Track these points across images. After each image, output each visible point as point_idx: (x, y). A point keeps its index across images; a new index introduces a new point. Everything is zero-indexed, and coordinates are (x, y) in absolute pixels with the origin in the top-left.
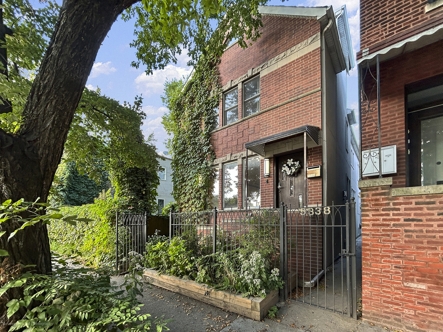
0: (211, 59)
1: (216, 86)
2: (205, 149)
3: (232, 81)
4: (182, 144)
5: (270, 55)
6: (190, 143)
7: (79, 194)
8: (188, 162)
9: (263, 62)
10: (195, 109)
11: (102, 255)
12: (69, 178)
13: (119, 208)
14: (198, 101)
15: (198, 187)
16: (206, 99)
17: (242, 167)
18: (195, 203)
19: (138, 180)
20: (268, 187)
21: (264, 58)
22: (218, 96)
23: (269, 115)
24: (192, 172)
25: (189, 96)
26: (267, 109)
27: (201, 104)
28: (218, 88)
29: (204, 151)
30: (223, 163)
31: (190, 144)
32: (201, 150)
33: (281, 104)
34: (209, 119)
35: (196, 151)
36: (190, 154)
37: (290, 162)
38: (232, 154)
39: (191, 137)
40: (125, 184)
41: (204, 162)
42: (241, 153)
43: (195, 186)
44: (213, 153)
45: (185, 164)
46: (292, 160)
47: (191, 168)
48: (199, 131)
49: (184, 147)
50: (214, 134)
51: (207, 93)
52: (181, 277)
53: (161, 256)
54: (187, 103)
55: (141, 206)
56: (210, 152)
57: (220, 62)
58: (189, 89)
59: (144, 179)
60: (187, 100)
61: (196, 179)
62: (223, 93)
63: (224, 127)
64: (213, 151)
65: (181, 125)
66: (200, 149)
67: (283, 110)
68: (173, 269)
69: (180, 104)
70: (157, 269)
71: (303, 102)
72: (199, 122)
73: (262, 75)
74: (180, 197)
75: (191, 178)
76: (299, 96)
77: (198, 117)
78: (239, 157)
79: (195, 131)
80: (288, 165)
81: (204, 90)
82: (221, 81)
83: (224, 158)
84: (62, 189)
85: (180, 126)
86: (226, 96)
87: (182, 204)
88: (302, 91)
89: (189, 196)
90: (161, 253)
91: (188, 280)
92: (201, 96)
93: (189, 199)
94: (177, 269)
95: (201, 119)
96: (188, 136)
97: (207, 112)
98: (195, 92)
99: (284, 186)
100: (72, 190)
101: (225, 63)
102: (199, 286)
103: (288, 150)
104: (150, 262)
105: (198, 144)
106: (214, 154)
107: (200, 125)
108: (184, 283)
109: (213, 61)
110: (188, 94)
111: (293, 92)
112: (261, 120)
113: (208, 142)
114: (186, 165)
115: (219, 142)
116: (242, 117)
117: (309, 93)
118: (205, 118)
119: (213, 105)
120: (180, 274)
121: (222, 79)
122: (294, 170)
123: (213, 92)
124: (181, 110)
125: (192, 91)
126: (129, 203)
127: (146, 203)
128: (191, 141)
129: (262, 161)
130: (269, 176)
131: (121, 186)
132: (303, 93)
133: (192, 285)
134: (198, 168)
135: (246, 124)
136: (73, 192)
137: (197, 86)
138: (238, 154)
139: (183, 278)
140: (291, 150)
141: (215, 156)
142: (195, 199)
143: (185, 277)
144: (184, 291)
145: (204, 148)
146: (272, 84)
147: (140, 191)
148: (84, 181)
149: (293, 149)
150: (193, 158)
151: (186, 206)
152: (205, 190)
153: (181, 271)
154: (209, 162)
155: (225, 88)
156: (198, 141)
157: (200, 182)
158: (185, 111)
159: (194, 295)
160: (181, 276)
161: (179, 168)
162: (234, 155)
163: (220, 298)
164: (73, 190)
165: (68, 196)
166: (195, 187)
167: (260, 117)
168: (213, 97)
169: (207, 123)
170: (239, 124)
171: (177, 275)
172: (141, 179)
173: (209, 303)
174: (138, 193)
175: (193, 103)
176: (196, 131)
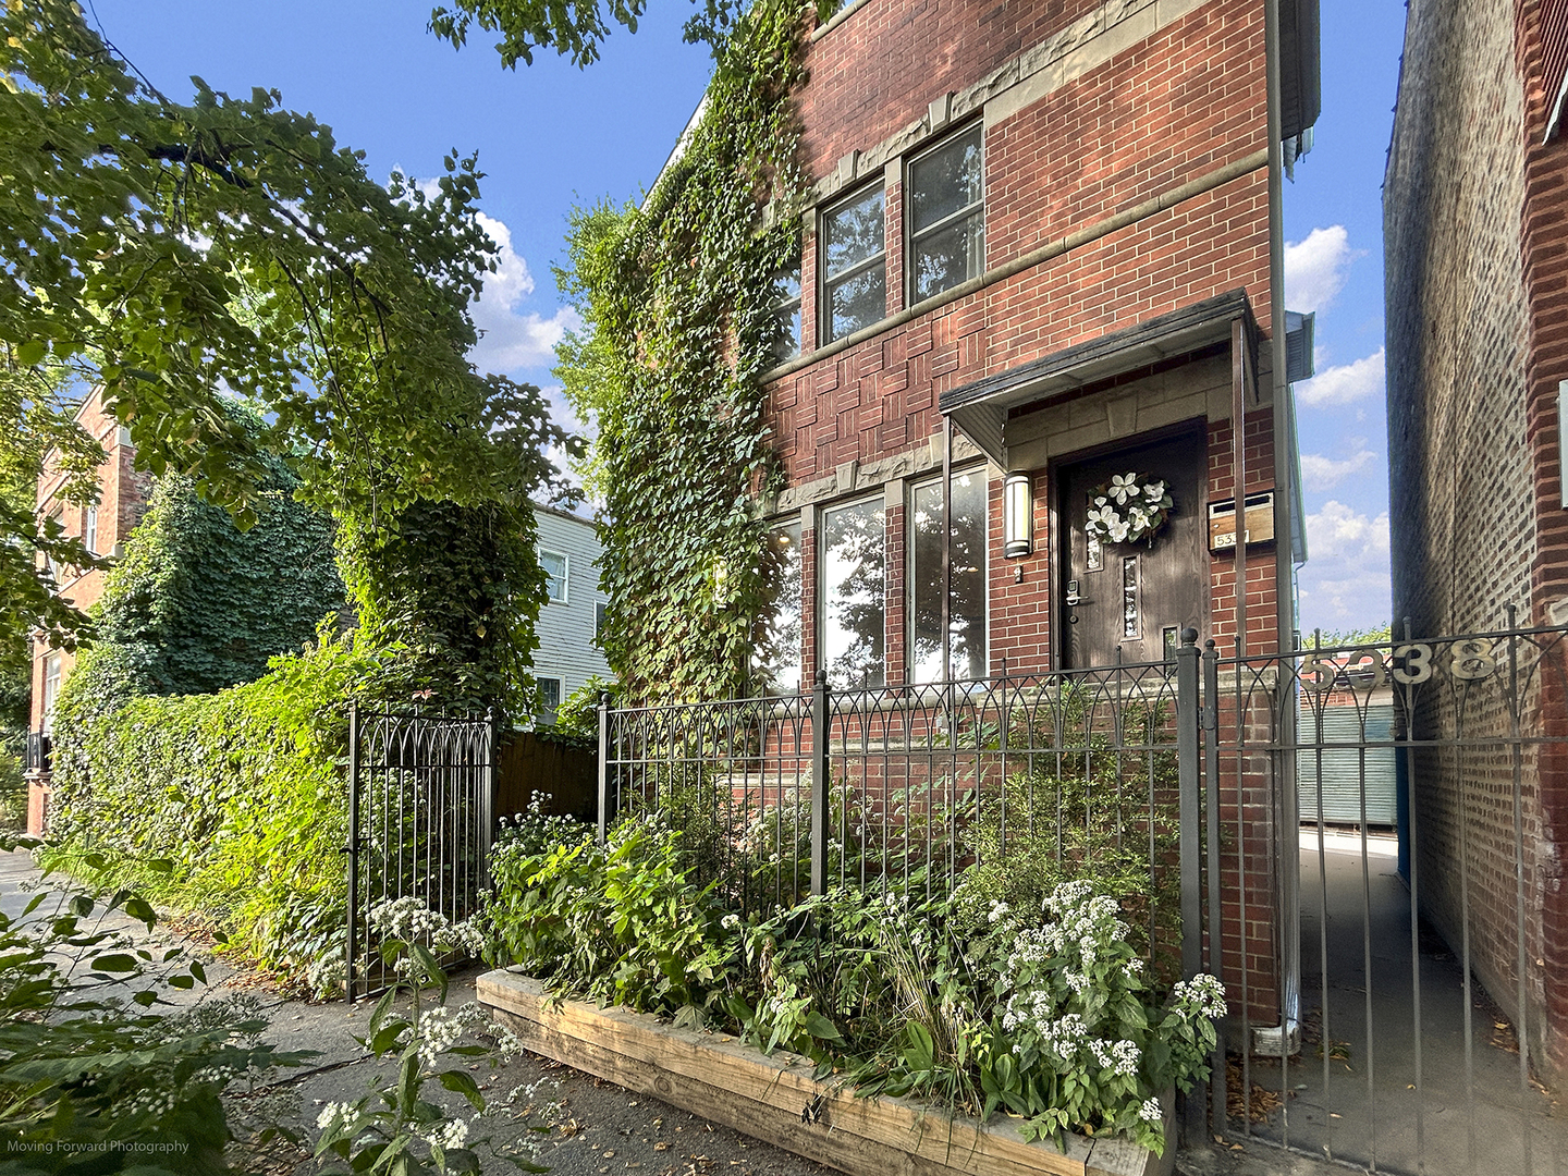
0: (769, 66)
1: (791, 177)
2: (742, 446)
3: (859, 153)
4: (645, 428)
5: (1026, 32)
6: (678, 421)
7: (215, 651)
8: (668, 507)
9: (999, 62)
10: (700, 282)
11: (288, 904)
12: (175, 585)
13: (371, 697)
14: (711, 246)
15: (711, 607)
16: (747, 236)
17: (904, 517)
18: (699, 679)
19: (456, 576)
20: (1022, 600)
21: (1001, 47)
22: (797, 221)
23: (1024, 287)
24: (685, 544)
25: (672, 226)
26: (1019, 260)
27: (723, 257)
28: (800, 187)
29: (739, 456)
30: (819, 506)
31: (676, 429)
32: (725, 451)
33: (1080, 234)
34: (758, 321)
35: (702, 459)
36: (675, 468)
37: (1124, 486)
38: (858, 464)
39: (682, 400)
40: (399, 595)
41: (739, 502)
42: (900, 458)
43: (698, 603)
44: (776, 465)
45: (656, 513)
46: (1131, 477)
47: (682, 529)
48: (712, 373)
49: (653, 443)
50: (780, 383)
51: (750, 211)
52: (668, 1016)
53: (564, 907)
54: (664, 258)
55: (470, 688)
56: (763, 460)
57: (807, 79)
58: (674, 200)
59: (481, 576)
60: (664, 244)
61: (706, 572)
62: (820, 207)
63: (823, 350)
64: (776, 457)
65: (636, 353)
66: (721, 450)
67: (1088, 260)
68: (625, 973)
69: (636, 267)
70: (544, 973)
71: (1182, 221)
72: (715, 334)
73: (989, 121)
74: (635, 652)
75: (681, 574)
76: (1166, 197)
77: (714, 312)
78: (891, 473)
79: (699, 374)
80: (1112, 502)
81: (738, 198)
82: (808, 161)
83: (823, 481)
84: (142, 629)
85: (634, 356)
86: (830, 218)
87: (642, 683)
88: (1178, 172)
89: (672, 647)
90: (561, 897)
91: (702, 1032)
92: (725, 226)
93: (671, 661)
94: (641, 976)
95: (721, 323)
96: (670, 393)
97: (750, 291)
98: (699, 211)
99: (1095, 595)
100: (185, 637)
101: (828, 84)
102: (768, 1067)
103: (1114, 434)
104: (512, 939)
105: (711, 426)
106: (780, 468)
107: (720, 349)
108: (683, 1047)
109: (778, 75)
110: (667, 222)
111: (1138, 180)
112: (991, 311)
113: (756, 414)
114: (659, 518)
115: (805, 413)
116: (904, 304)
117: (1211, 176)
118: (739, 318)
119: (775, 261)
120: (663, 1000)
121: (814, 148)
122: (1142, 522)
123: (776, 206)
124: (637, 289)
125: (685, 207)
126: (416, 675)
127: (488, 677)
128: (680, 415)
129: (996, 489)
130: (1028, 551)
131: (383, 605)
132: (1182, 181)
133: (729, 1060)
134: (714, 526)
135: (924, 330)
136: (190, 642)
137: (705, 183)
138: (888, 463)
139: (677, 1022)
140: (1131, 432)
141: (786, 477)
142: (701, 659)
143: (685, 1013)
144: (682, 1090)
145: (736, 441)
146: (1040, 155)
147: (467, 626)
148: (239, 600)
149: (1142, 428)
150: (693, 486)
151: (661, 690)
152: (743, 622)
153: (666, 986)
154: (758, 503)
155: (828, 187)
156: (711, 414)
157: (718, 587)
158: (656, 293)
159: (741, 1111)
160: (668, 1008)
161: (629, 532)
162: (867, 469)
163: (890, 1136)
164: (194, 635)
165: (169, 659)
166: (700, 607)
167: (987, 298)
168: (778, 229)
169: (749, 339)
170: (891, 334)
171: (647, 1006)
172: (470, 572)
173: (824, 1162)
174: (457, 633)
175: (689, 258)
176: (701, 374)
